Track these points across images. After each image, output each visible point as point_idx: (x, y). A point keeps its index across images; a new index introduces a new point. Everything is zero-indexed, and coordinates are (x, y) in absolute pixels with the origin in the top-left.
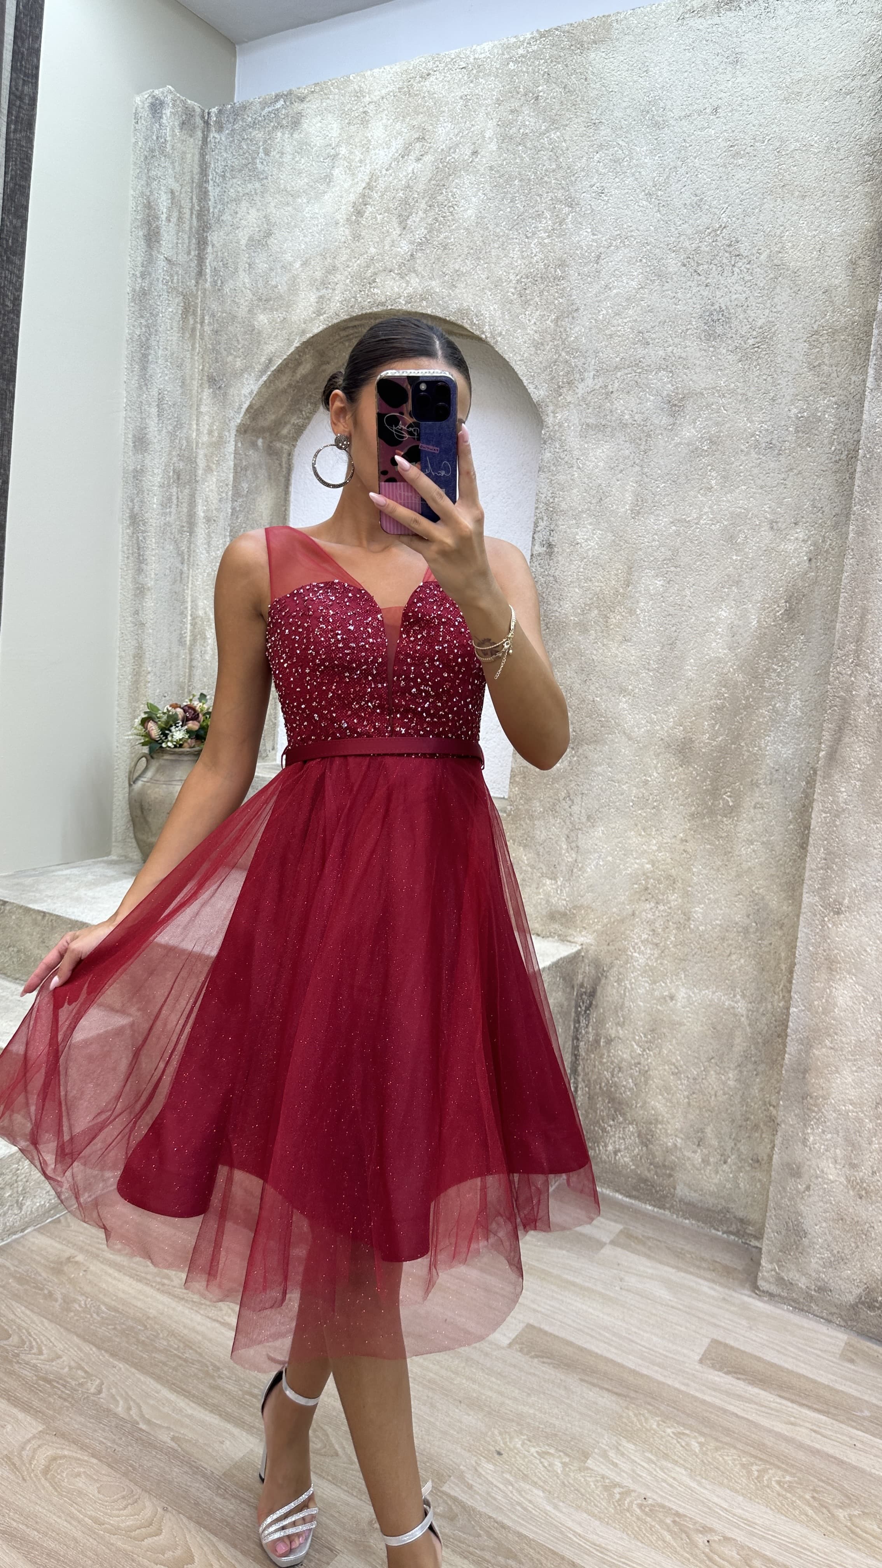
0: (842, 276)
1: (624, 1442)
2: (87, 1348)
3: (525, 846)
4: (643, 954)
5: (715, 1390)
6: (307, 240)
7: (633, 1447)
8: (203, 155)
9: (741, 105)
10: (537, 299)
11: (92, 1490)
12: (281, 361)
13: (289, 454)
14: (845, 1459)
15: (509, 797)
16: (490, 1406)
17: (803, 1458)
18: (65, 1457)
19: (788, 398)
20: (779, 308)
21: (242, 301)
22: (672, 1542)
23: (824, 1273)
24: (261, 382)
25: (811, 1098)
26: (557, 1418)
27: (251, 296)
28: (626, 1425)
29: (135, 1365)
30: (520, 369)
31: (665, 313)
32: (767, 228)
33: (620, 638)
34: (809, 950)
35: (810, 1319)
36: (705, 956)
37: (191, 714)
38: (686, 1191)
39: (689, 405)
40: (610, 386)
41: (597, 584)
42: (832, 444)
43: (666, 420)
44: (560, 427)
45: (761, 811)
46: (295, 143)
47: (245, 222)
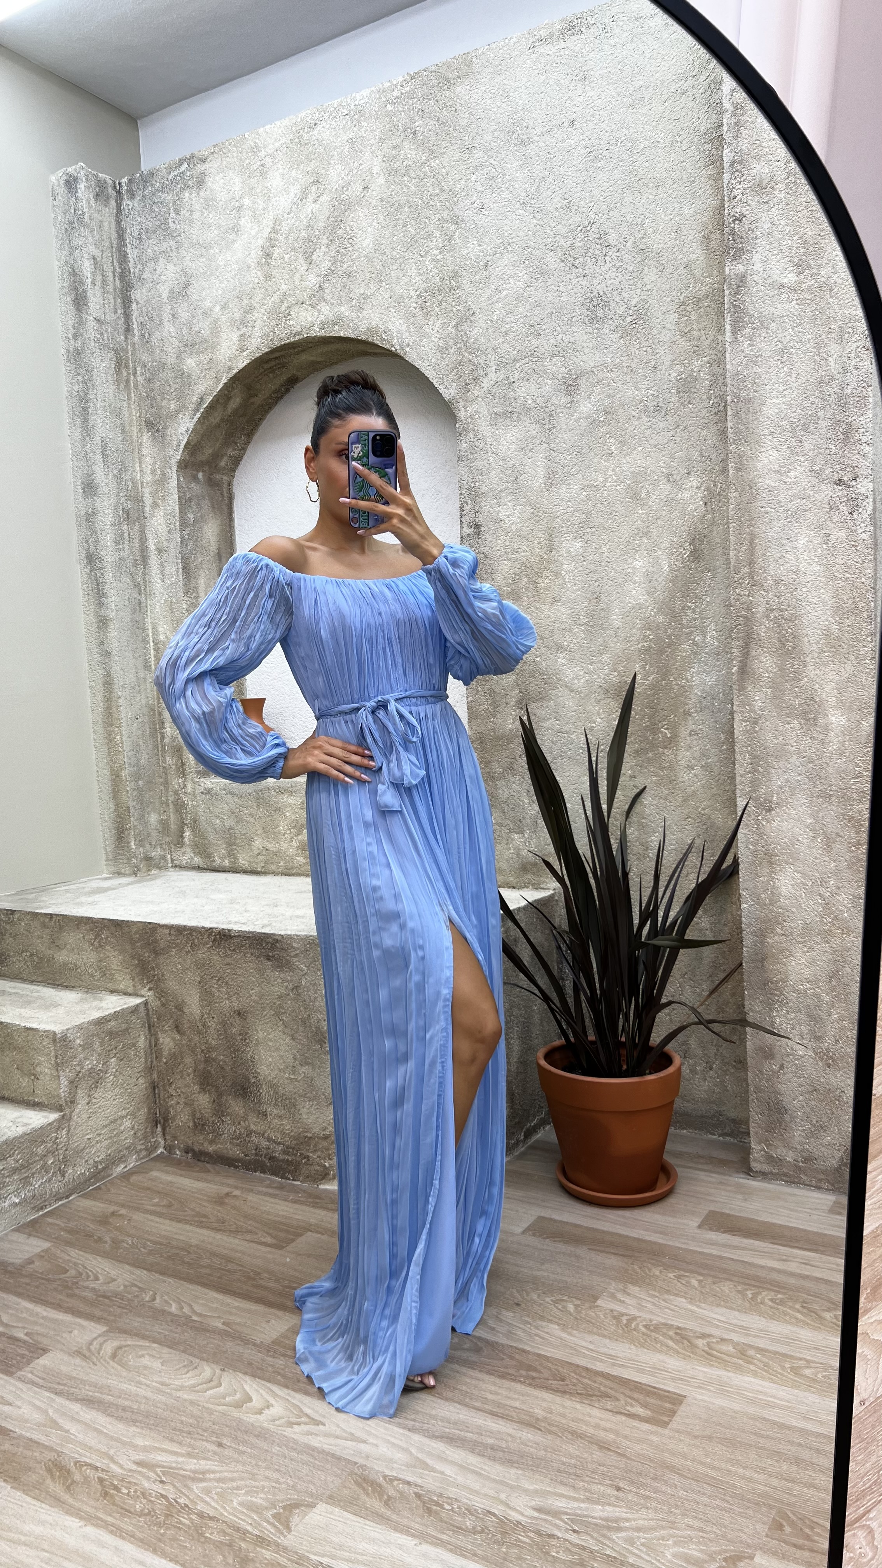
0: (699, 251)
1: (630, 1286)
2: (138, 1272)
6: (223, 285)
7: (638, 1289)
8: (118, 222)
9: (593, 116)
10: (437, 310)
11: (156, 1364)
12: (211, 398)
13: (230, 484)
17: (794, 1282)
18: (129, 1345)
19: (667, 364)
20: (649, 287)
21: (170, 349)
22: (675, 1346)
23: (807, 1144)
24: (195, 419)
25: (772, 983)
26: (569, 1277)
27: (177, 343)
28: (632, 1275)
29: (183, 1279)
30: (430, 374)
31: (551, 305)
32: (630, 218)
33: (550, 600)
34: (749, 849)
35: (801, 1188)
39: (583, 383)
40: (511, 377)
41: (523, 554)
42: (710, 398)
43: (564, 400)
44: (472, 419)
45: (696, 737)
46: (202, 201)
47: (164, 278)
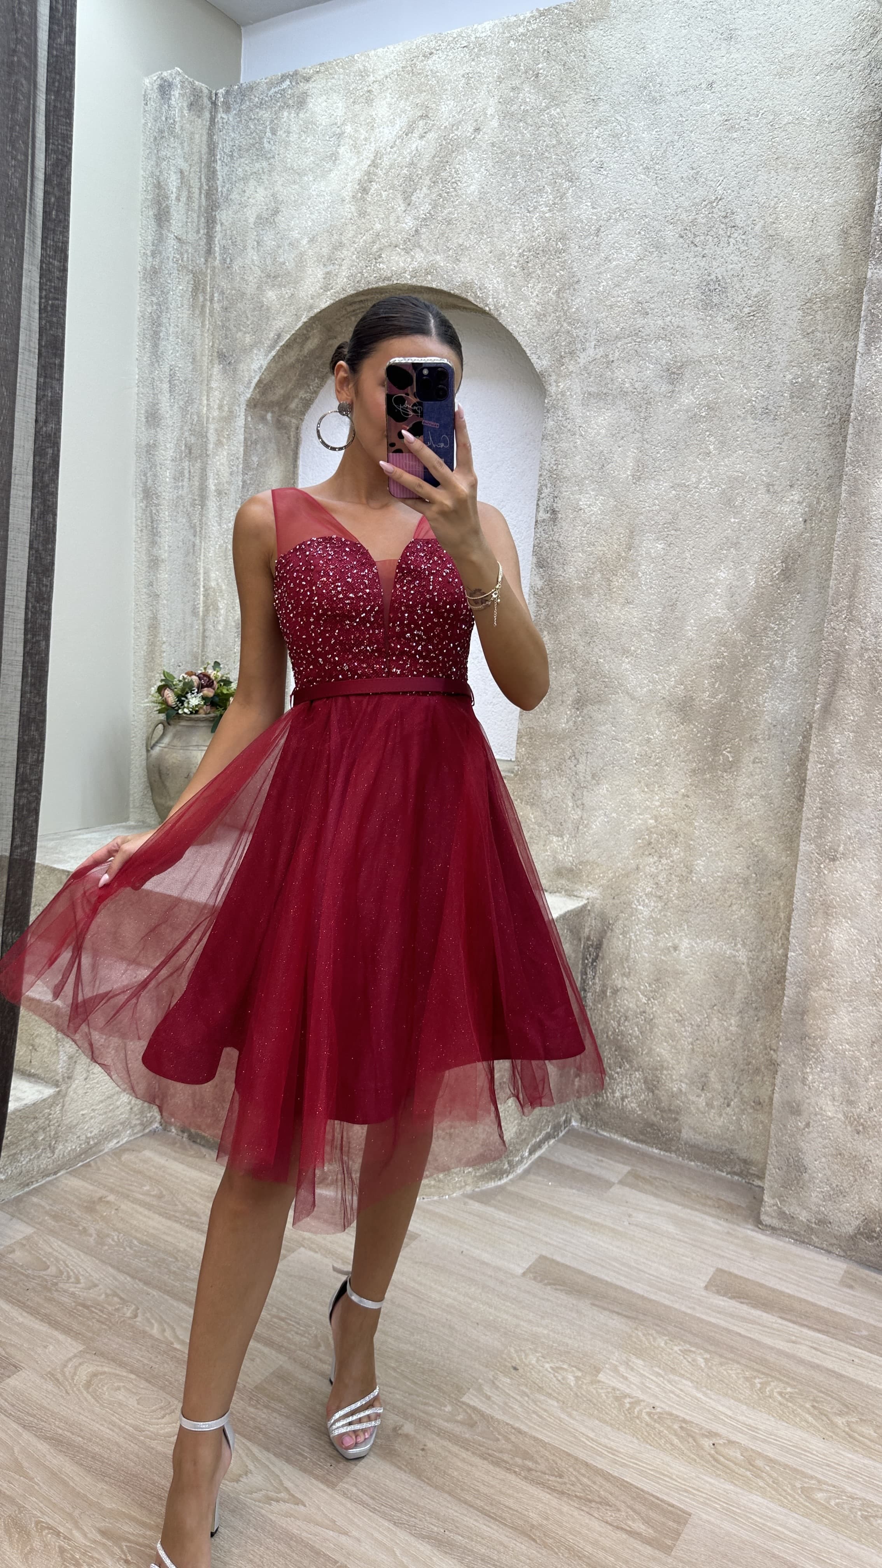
0: (834, 246)
1: (633, 1359)
2: (121, 1277)
3: (532, 805)
4: (647, 907)
5: (719, 1313)
6: (314, 217)
7: (641, 1362)
8: (210, 135)
9: (735, 80)
10: (539, 272)
11: (132, 1402)
12: (289, 336)
13: (297, 428)
14: (844, 1373)
15: (516, 758)
16: (506, 1328)
17: (804, 1372)
18: (105, 1373)
19: (783, 365)
20: (774, 277)
21: (251, 278)
22: (680, 1445)
23: (824, 1206)
24: (270, 356)
25: (809, 1038)
26: (570, 1338)
27: (259, 273)
28: (635, 1343)
29: (168, 1293)
30: (523, 340)
31: (663, 283)
32: (762, 199)
33: (623, 601)
34: (806, 896)
35: (811, 1250)
36: (707, 907)
37: (206, 681)
38: (691, 1134)
39: (688, 372)
40: (610, 356)
41: (600, 548)
42: (826, 409)
43: (665, 388)
44: (563, 395)
45: (759, 765)
46: (301, 122)
47: (253, 201)
